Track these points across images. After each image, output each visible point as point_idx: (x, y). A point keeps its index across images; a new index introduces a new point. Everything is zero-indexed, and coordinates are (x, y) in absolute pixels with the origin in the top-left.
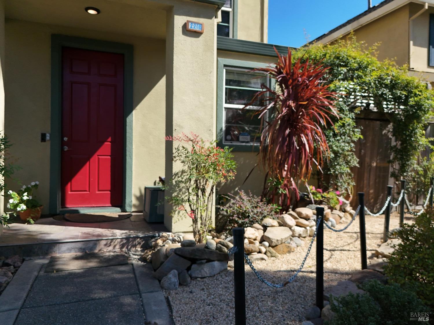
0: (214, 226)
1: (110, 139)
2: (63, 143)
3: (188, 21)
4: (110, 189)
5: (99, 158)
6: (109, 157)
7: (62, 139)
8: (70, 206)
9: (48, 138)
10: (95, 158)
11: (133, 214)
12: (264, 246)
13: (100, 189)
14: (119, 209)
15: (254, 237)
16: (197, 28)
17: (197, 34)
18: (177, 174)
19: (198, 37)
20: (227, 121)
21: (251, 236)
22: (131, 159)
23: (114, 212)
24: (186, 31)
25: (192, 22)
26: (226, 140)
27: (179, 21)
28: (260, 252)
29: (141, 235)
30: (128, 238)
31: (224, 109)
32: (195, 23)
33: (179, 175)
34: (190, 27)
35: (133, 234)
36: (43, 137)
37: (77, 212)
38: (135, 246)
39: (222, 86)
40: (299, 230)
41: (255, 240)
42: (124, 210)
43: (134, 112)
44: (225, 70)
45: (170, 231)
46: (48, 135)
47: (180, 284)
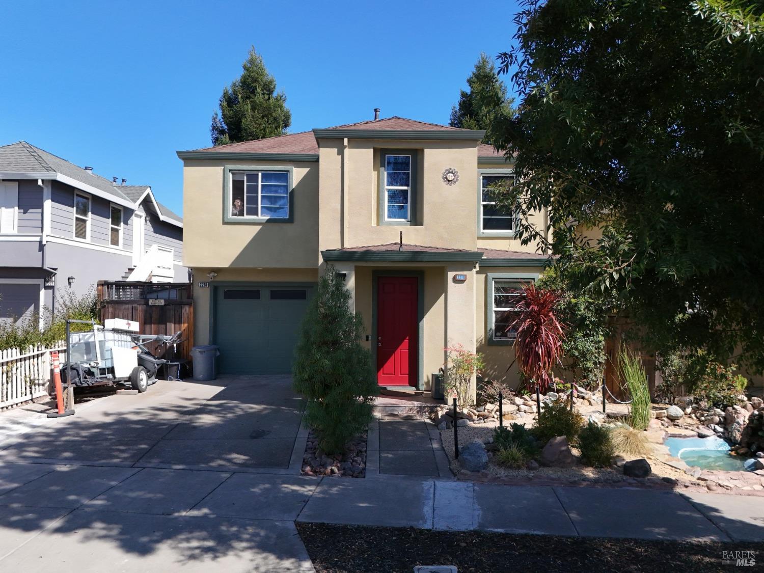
0: (475, 403)
1: (408, 338)
2: (378, 341)
3: (456, 275)
4: (408, 373)
5: (401, 351)
6: (407, 350)
7: (378, 339)
8: (381, 385)
9: (370, 338)
10: (398, 352)
11: (425, 392)
12: (496, 414)
13: (402, 373)
14: (414, 388)
15: (491, 409)
16: (462, 278)
17: (462, 282)
18: (450, 369)
19: (463, 283)
20: (496, 322)
21: (489, 408)
22: (423, 352)
23: (411, 390)
24: (455, 280)
25: (458, 275)
26: (496, 336)
27: (451, 275)
28: (494, 417)
29: (428, 405)
30: (420, 407)
31: (493, 312)
32: (461, 275)
33: (452, 369)
34: (458, 278)
35: (424, 404)
36: (367, 337)
37: (385, 388)
38: (425, 412)
39: (491, 295)
40: (523, 407)
41: (492, 410)
42: (418, 389)
43: (424, 319)
44: (494, 282)
45: (447, 404)
46: (370, 337)
47: (447, 428)
